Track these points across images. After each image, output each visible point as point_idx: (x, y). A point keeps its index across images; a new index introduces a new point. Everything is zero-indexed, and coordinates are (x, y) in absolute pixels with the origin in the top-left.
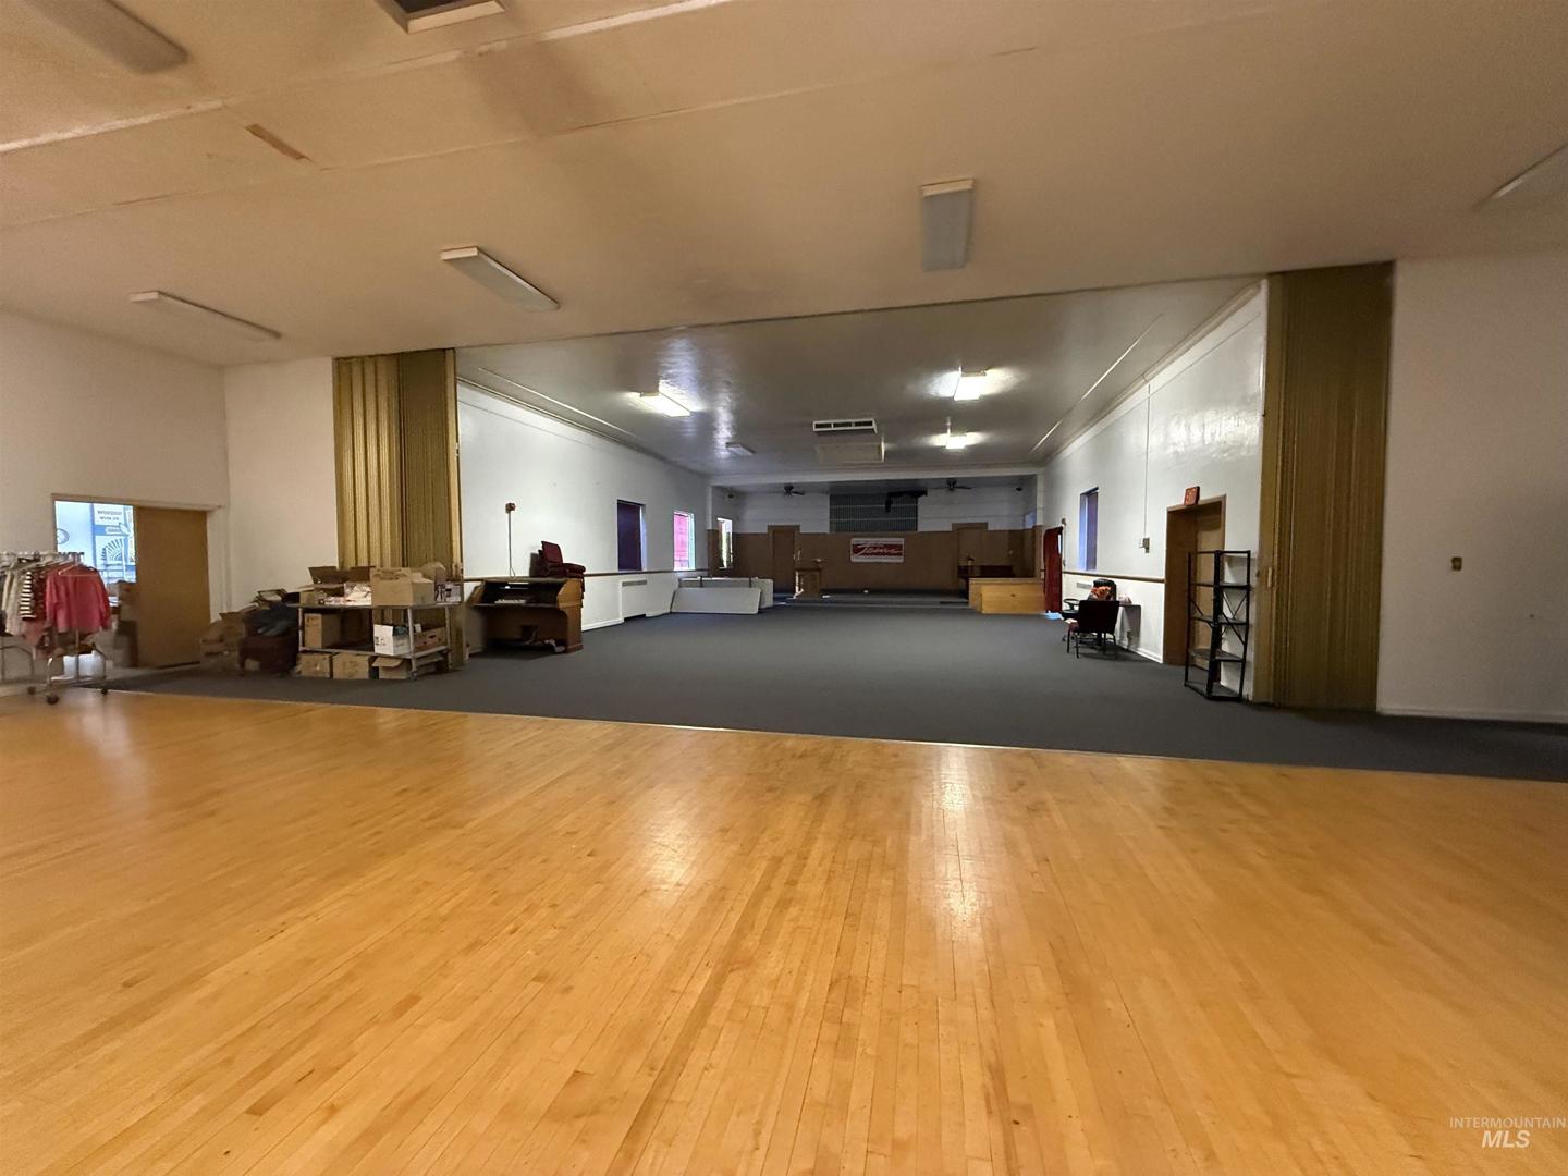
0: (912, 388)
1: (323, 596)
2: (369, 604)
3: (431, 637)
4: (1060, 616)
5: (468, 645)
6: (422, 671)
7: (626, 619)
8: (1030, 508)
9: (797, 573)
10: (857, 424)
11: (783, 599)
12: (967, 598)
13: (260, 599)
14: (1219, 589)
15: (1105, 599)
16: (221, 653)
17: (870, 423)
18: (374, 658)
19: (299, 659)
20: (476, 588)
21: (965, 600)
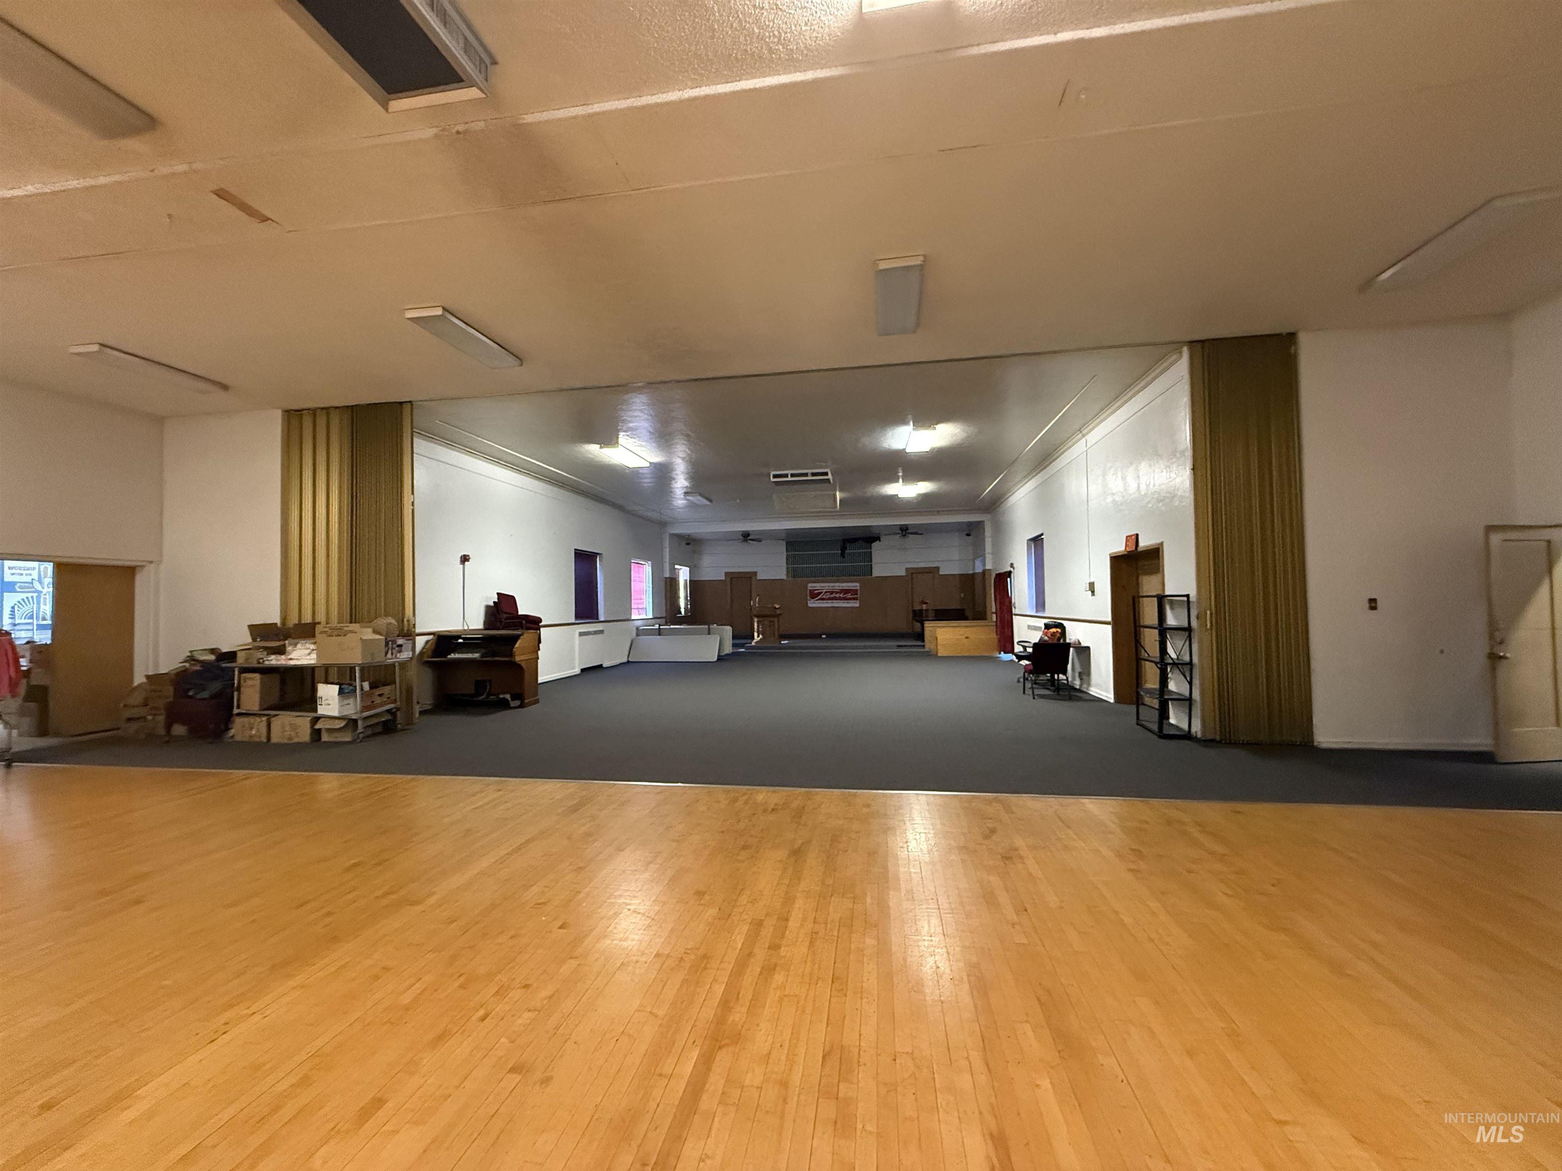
0: (867, 442)
1: (260, 654)
2: (312, 662)
3: (380, 695)
4: (1014, 658)
5: (418, 703)
6: (369, 732)
7: (583, 670)
8: (979, 552)
9: (756, 620)
10: (813, 474)
11: (742, 646)
12: (923, 641)
13: (191, 659)
14: (1163, 631)
15: (1055, 641)
16: (144, 718)
17: (826, 474)
18: (316, 720)
19: (233, 722)
20: (427, 642)
21: (920, 643)
